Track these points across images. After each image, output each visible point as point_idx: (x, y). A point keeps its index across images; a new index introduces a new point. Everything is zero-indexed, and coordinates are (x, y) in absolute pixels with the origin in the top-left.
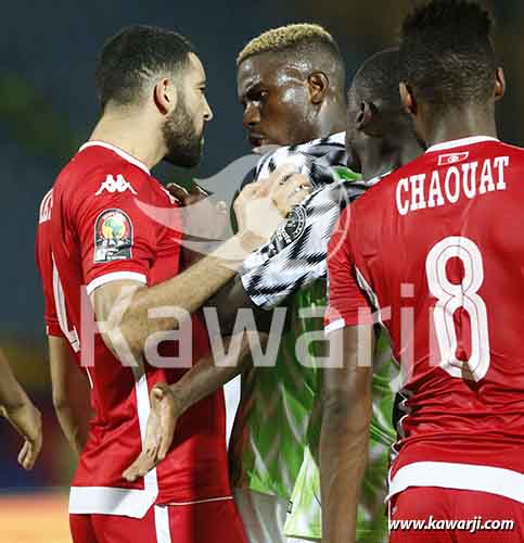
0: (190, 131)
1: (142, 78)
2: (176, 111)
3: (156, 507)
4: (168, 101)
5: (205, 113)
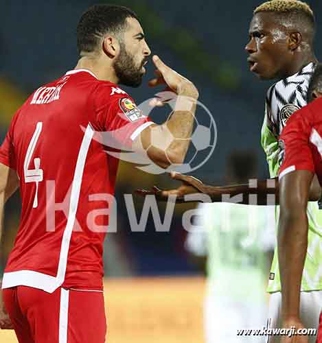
0: (131, 65)
1: (96, 38)
4: (114, 50)
5: (145, 51)
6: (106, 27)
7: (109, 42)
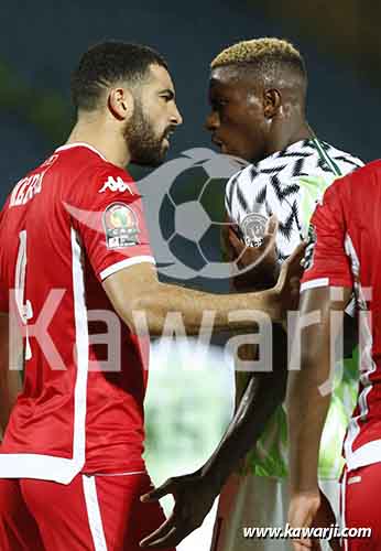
0: (148, 135)
2: (133, 117)
3: (84, 477)
4: (125, 108)
5: (173, 118)
6: (116, 74)
7: (117, 95)
